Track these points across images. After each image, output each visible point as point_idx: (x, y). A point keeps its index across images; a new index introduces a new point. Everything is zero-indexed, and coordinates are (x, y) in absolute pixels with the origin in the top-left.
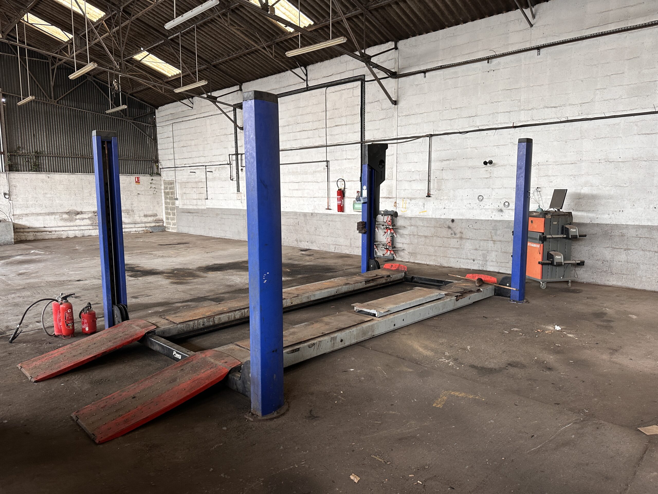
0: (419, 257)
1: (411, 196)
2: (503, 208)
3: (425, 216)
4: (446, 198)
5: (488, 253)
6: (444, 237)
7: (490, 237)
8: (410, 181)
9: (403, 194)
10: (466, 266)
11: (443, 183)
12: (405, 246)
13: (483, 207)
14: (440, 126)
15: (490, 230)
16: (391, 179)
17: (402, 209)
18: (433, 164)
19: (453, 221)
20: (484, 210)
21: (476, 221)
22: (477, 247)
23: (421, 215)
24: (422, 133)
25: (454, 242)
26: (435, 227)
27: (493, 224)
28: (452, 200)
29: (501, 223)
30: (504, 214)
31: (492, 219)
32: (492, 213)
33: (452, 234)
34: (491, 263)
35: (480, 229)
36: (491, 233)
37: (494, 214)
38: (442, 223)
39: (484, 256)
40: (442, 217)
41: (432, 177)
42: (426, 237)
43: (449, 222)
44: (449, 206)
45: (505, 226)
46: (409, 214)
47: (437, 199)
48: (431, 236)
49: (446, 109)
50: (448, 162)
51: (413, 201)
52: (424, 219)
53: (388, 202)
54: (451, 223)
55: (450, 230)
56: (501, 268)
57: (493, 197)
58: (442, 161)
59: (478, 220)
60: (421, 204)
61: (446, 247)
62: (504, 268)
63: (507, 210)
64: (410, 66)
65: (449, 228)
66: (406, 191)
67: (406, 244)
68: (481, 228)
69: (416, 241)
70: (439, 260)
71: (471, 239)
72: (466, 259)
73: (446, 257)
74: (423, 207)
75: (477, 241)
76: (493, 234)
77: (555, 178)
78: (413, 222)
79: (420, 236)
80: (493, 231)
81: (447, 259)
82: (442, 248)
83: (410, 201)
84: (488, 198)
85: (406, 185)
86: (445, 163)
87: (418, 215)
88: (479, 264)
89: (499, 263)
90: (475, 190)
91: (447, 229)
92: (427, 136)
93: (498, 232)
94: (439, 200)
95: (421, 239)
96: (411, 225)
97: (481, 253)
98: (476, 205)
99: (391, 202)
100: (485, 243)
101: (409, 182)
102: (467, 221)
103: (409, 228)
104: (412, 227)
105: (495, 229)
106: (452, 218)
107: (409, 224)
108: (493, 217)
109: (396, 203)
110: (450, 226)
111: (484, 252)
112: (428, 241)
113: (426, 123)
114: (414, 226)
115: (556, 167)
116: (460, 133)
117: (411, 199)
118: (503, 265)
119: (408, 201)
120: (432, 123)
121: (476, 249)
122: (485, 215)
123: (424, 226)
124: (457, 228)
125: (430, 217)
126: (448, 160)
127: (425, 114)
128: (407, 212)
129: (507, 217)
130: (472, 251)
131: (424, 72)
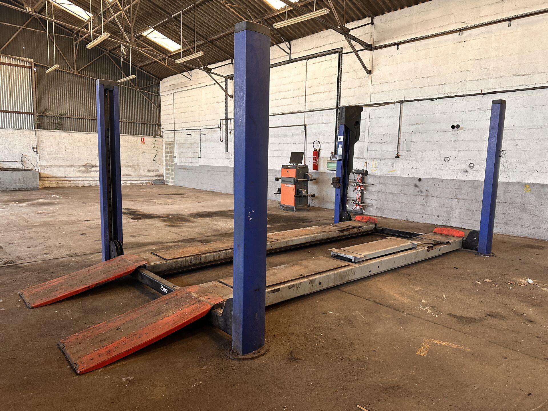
0: (386, 212)
1: (381, 157)
2: (468, 169)
3: (394, 175)
4: (414, 158)
5: (452, 210)
6: (410, 194)
7: (455, 195)
8: (381, 143)
9: (373, 155)
10: (431, 221)
11: (412, 145)
12: (373, 202)
13: (449, 168)
14: (411, 93)
15: (455, 189)
16: (363, 142)
17: (372, 168)
18: (402, 128)
19: (420, 180)
20: (449, 171)
21: (442, 181)
22: (442, 204)
23: (390, 174)
24: (393, 100)
25: (420, 199)
26: (402, 185)
27: (458, 183)
28: (419, 161)
29: (465, 183)
30: (468, 174)
31: (457, 179)
32: (458, 173)
33: (418, 192)
34: (455, 220)
35: (445, 188)
36: (455, 192)
37: (459, 174)
38: (410, 181)
39: (449, 213)
40: (410, 176)
41: (402, 140)
42: (393, 194)
43: (417, 181)
44: (417, 167)
45: (470, 186)
46: (378, 173)
47: (405, 159)
48: (398, 194)
49: (417, 78)
50: (417, 126)
51: (383, 162)
52: (393, 178)
53: (359, 162)
54: (418, 182)
55: (417, 188)
56: (463, 224)
57: (459, 158)
58: (412, 125)
59: (444, 179)
60: (390, 164)
61: (412, 204)
62: (467, 224)
63: (471, 171)
64: (385, 39)
65: (416, 186)
66: (377, 152)
67: (374, 200)
68: (447, 187)
69: (384, 197)
70: (405, 215)
71: (436, 197)
72: (431, 215)
73: (412, 213)
74: (392, 167)
75: (442, 199)
76: (458, 193)
77: (520, 141)
78: (382, 180)
79: (388, 194)
80: (457, 190)
81: (413, 214)
82: (408, 205)
83: (380, 162)
84: (454, 160)
85: (377, 147)
86: (414, 126)
87: (387, 174)
88: (444, 220)
89: (462, 220)
90: (442, 152)
91: (414, 187)
92: (398, 102)
93: (463, 191)
94: (407, 161)
95: (389, 196)
96: (380, 183)
97: (445, 209)
98: (442, 166)
99: (362, 162)
100: (450, 201)
101: (379, 144)
102: (434, 180)
103: (378, 185)
104: (381, 185)
105: (460, 188)
106: (419, 177)
107: (378, 182)
108: (458, 177)
109: (366, 162)
110: (417, 184)
111: (448, 209)
112: (395, 198)
113: (398, 90)
114: (383, 184)
115: (522, 131)
116: (430, 99)
117: (381, 159)
118: (466, 221)
119: (378, 161)
120: (403, 90)
121: (441, 207)
122: (451, 175)
123: (392, 184)
124: (424, 186)
125: (399, 176)
126: (417, 124)
127: (398, 82)
128: (377, 171)
129: (472, 177)
130: (437, 208)
131: (398, 44)
